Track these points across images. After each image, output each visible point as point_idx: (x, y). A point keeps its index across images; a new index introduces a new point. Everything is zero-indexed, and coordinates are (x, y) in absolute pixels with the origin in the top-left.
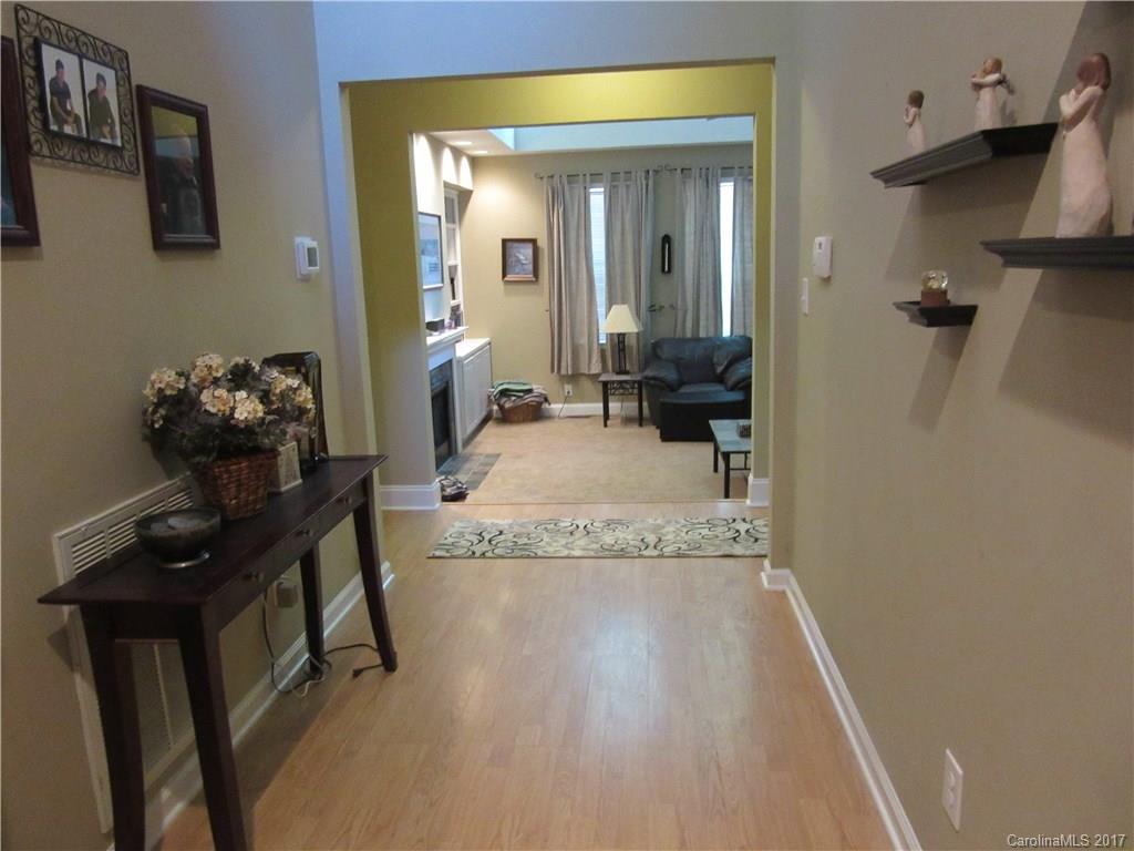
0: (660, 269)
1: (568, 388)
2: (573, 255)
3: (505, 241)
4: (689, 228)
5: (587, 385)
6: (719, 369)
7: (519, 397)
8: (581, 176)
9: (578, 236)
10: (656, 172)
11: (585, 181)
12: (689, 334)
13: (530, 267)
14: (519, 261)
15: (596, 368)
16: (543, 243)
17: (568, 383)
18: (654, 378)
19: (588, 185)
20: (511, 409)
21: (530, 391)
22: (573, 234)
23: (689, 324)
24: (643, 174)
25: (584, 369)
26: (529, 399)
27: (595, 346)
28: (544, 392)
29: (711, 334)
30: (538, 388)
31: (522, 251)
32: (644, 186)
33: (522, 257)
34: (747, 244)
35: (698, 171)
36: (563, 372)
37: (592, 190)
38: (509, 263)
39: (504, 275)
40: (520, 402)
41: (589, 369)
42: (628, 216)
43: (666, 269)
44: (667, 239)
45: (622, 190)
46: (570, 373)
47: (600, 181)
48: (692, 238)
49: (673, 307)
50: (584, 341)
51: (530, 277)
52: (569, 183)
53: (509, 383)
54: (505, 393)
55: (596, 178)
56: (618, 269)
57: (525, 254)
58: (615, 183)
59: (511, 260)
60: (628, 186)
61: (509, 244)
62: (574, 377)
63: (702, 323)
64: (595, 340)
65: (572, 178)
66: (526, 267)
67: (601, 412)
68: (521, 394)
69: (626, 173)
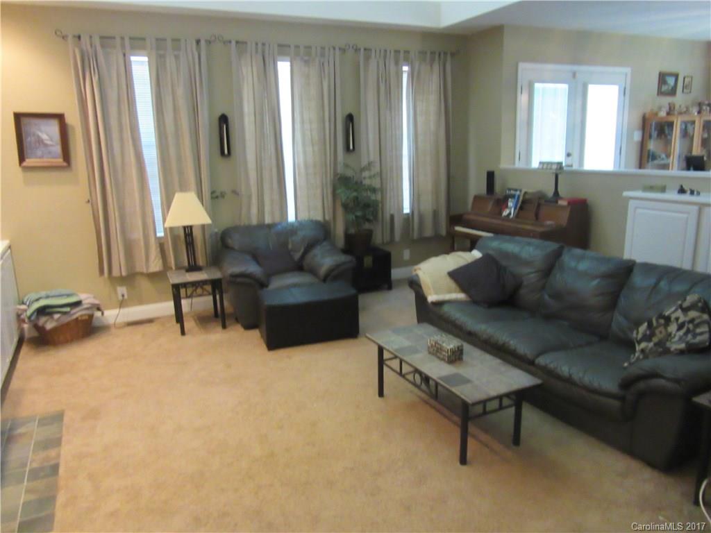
0: (218, 151)
1: (122, 290)
2: (115, 135)
3: (18, 117)
4: (248, 108)
5: (145, 285)
6: (297, 256)
7: (65, 313)
8: (118, 41)
9: (120, 113)
10: (209, 42)
11: (123, 46)
12: (254, 222)
13: (58, 149)
14: (40, 141)
15: (155, 265)
16: (73, 119)
17: (121, 285)
18: (242, 275)
19: (128, 51)
20: (55, 330)
21: (78, 304)
22: (113, 110)
23: (254, 210)
24: (194, 43)
25: (140, 267)
26: (78, 313)
27: (152, 241)
28: (97, 302)
29: (277, 219)
30: (87, 298)
31: (43, 128)
32: (196, 57)
33: (44, 137)
34: (307, 126)
35: (254, 45)
36: (116, 273)
37: (133, 58)
38: (25, 144)
39: (22, 158)
40: (66, 319)
41: (147, 267)
42: (180, 91)
43: (226, 152)
44: (224, 119)
45: (170, 62)
46: (124, 274)
47: (143, 48)
48: (252, 118)
49: (235, 192)
50: (137, 235)
51: (60, 161)
52: (103, 46)
53: (47, 297)
54: (43, 311)
55: (138, 43)
56: (172, 151)
57: (48, 133)
58: (161, 52)
59: (29, 140)
60: (177, 57)
61: (24, 121)
62: (130, 279)
63: (267, 209)
64: (152, 233)
65: (106, 40)
66: (53, 149)
67: (172, 311)
68: (68, 309)
69: (173, 40)
